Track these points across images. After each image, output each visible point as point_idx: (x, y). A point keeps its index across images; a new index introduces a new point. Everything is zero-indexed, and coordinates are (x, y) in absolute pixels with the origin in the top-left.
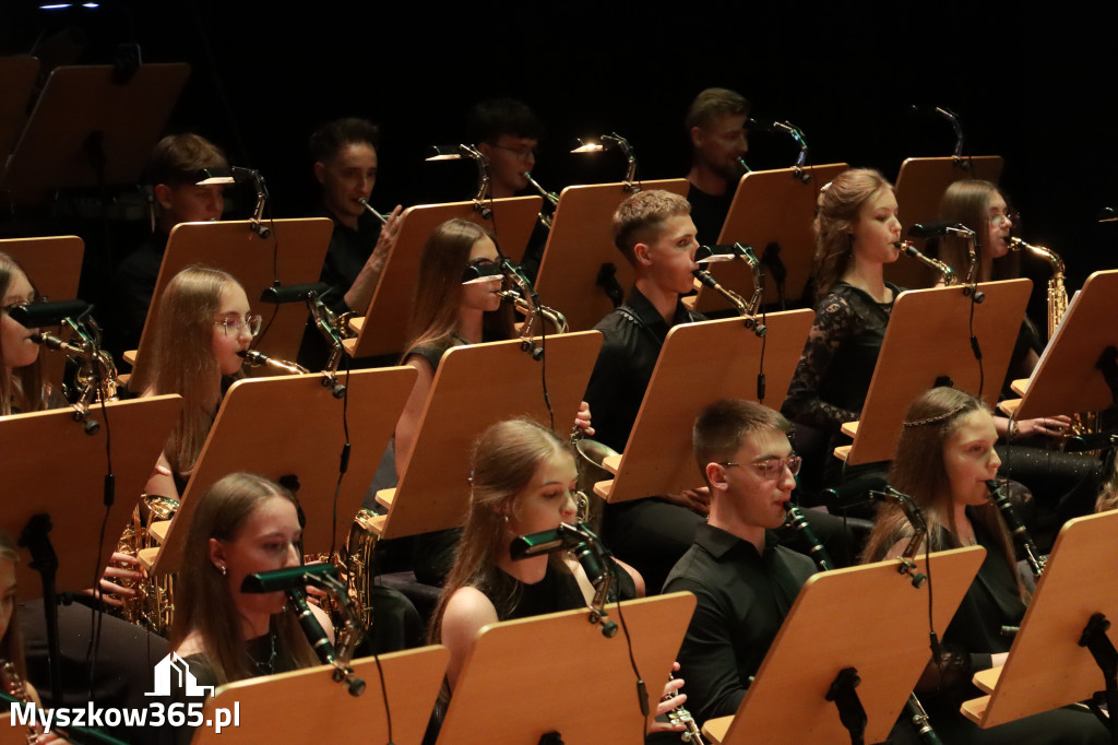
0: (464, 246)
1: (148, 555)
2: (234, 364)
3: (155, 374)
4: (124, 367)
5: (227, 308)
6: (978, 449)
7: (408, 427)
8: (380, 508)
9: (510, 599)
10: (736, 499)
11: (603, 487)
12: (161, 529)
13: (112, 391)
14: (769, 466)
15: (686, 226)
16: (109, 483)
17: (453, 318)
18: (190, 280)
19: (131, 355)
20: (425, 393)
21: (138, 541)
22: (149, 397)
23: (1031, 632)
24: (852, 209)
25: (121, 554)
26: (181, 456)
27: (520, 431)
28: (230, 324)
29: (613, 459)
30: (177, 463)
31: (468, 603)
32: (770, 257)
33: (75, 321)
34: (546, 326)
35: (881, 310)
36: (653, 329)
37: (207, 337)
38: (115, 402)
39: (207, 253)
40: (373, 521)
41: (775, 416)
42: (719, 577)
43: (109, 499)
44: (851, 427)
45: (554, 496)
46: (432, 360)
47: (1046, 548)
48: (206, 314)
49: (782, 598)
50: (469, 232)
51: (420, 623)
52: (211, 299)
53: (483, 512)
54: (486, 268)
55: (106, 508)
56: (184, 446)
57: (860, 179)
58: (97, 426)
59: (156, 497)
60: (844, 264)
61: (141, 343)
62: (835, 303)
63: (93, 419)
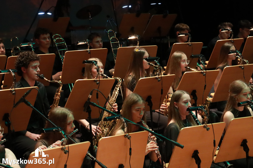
0: (228, 48)
1: (168, 104)
2: (184, 69)
3: (170, 71)
4: (164, 70)
5: (183, 59)
7: (217, 82)
8: (211, 97)
9: (237, 114)
13: (162, 74)
16: (162, 90)
17: (226, 61)
18: (176, 54)
19: (165, 67)
20: (220, 75)
21: (167, 101)
22: (169, 75)
26: (174, 86)
27: (239, 83)
28: (184, 62)
30: (174, 88)
31: (228, 114)
33: (156, 61)
37: (179, 64)
38: (163, 76)
39: (179, 49)
40: (210, 99)
43: (162, 93)
46: (222, 69)
48: (179, 60)
50: (230, 45)
52: (180, 57)
53: (232, 98)
54: (233, 52)
55: (161, 95)
56: (175, 84)
58: (160, 80)
59: (170, 93)
61: (167, 65)
63: (159, 79)
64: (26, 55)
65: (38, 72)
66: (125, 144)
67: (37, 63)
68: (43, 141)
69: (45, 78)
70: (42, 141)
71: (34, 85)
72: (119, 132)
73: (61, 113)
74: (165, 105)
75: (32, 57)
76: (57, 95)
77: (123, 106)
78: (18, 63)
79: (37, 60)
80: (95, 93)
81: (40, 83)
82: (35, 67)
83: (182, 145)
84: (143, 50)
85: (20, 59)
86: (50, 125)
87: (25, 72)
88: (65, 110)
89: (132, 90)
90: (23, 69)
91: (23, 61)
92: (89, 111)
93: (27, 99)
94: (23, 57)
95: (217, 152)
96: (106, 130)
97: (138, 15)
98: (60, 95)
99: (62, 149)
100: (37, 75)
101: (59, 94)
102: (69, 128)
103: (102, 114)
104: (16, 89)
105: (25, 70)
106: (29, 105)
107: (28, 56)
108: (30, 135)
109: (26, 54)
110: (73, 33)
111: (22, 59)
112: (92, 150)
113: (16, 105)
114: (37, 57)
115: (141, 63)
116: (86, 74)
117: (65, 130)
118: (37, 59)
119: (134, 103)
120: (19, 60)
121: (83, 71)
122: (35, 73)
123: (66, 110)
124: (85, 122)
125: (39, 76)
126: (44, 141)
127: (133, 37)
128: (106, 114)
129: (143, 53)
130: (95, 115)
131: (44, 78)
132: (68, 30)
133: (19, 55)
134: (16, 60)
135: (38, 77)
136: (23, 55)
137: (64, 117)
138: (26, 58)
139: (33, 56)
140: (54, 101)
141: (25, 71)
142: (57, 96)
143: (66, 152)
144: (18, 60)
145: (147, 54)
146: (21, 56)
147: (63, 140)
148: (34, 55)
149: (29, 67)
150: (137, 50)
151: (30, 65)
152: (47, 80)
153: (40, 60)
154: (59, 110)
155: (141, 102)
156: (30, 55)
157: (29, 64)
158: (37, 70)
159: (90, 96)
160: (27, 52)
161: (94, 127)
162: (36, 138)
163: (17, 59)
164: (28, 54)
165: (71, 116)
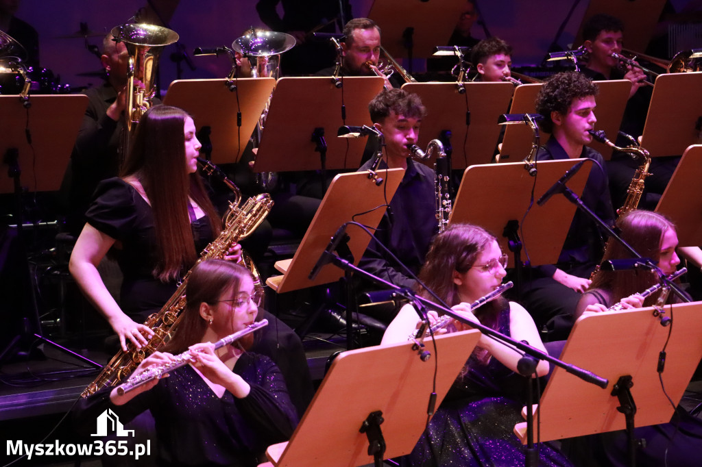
64: (563, 83)
65: (591, 123)
67: (591, 102)
68: (597, 292)
69: (607, 141)
70: (596, 294)
71: (579, 155)
73: (646, 227)
75: (578, 87)
76: (636, 184)
78: (544, 102)
79: (591, 95)
81: (594, 151)
82: (585, 113)
85: (548, 91)
87: (559, 123)
88: (657, 219)
90: (554, 115)
91: (555, 95)
93: (570, 186)
94: (557, 87)
98: (644, 183)
99: (656, 313)
100: (589, 130)
101: (642, 181)
104: (538, 162)
105: (560, 119)
107: (569, 84)
108: (565, 279)
109: (564, 78)
111: (553, 92)
114: (590, 87)
118: (591, 91)
120: (547, 94)
122: (584, 127)
123: (659, 218)
125: (594, 135)
126: (600, 291)
131: (605, 139)
133: (548, 82)
134: (539, 94)
135: (590, 138)
136: (557, 82)
138: (563, 89)
139: (582, 85)
140: (627, 200)
141: (558, 120)
142: (635, 187)
143: (666, 322)
144: (544, 95)
146: (550, 84)
147: (648, 293)
148: (583, 81)
149: (571, 112)
151: (573, 105)
152: (612, 145)
153: (598, 93)
154: (640, 218)
156: (575, 81)
157: (570, 103)
158: (590, 120)
160: (565, 75)
162: (580, 288)
163: (541, 92)
164: (570, 79)
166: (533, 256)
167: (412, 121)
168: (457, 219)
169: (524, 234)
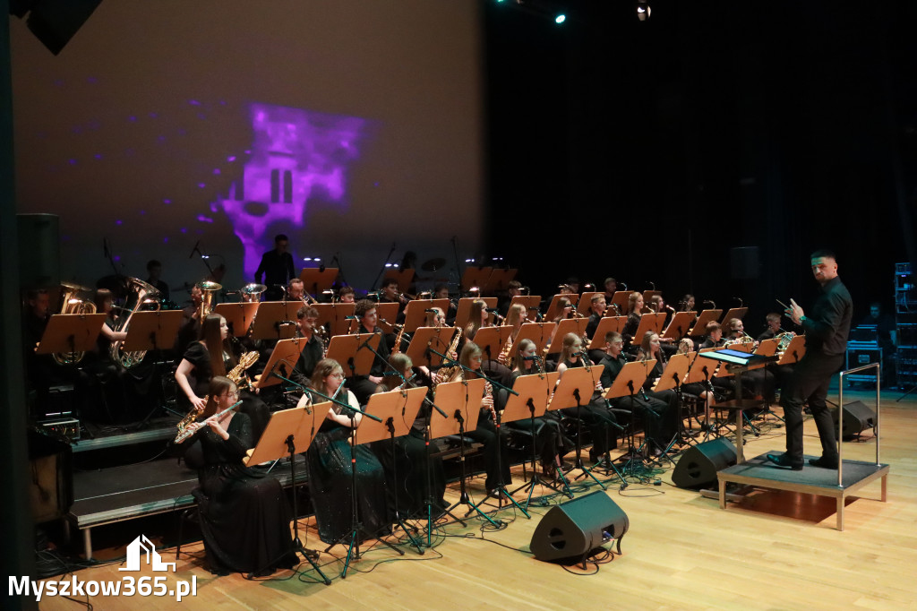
0: (564, 302)
1: (507, 354)
2: (523, 321)
5: (522, 311)
6: (655, 341)
7: (553, 334)
9: (569, 365)
10: (612, 349)
11: (588, 346)
12: (509, 349)
14: (618, 344)
15: (603, 300)
17: (562, 314)
18: (515, 306)
20: (556, 327)
23: (664, 375)
24: (634, 300)
25: (503, 353)
26: (513, 336)
27: (572, 335)
28: (522, 314)
29: (590, 342)
30: (512, 338)
31: (562, 366)
32: (620, 307)
34: (579, 317)
35: (639, 317)
36: (598, 319)
37: (518, 315)
39: (518, 301)
40: (546, 350)
41: (619, 335)
42: (609, 363)
44: (633, 338)
45: (577, 346)
46: (558, 322)
47: (668, 360)
48: (518, 312)
49: (619, 367)
50: (565, 299)
51: (554, 368)
52: (520, 309)
54: (569, 306)
56: (514, 334)
57: (637, 294)
59: (508, 344)
60: (633, 309)
62: (631, 316)
63: (499, 329)
66: (462, 390)
70: (382, 385)
72: (459, 379)
73: (401, 359)
74: (504, 354)
77: (461, 355)
80: (435, 340)
83: (517, 393)
84: (480, 301)
86: (390, 369)
88: (404, 356)
89: (471, 339)
92: (429, 358)
93: (369, 343)
95: (550, 401)
96: (445, 377)
97: (480, 269)
99: (401, 393)
102: (407, 374)
103: (442, 361)
106: (371, 350)
108: (372, 378)
110: (417, 284)
112: (430, 395)
113: (360, 348)
115: (480, 313)
116: (428, 322)
117: (404, 375)
119: (472, 351)
121: (426, 319)
123: (406, 355)
124: (425, 369)
126: (384, 384)
127: (474, 289)
128: (445, 362)
129: (482, 304)
130: (435, 362)
132: (413, 281)
137: (403, 363)
143: (405, 396)
145: (485, 305)
150: (475, 302)
154: (398, 355)
155: (477, 350)
159: (430, 343)
161: (433, 375)
162: (377, 382)
165: (409, 363)
166: (359, 372)
167: (313, 319)
168: (329, 356)
169: (355, 363)
